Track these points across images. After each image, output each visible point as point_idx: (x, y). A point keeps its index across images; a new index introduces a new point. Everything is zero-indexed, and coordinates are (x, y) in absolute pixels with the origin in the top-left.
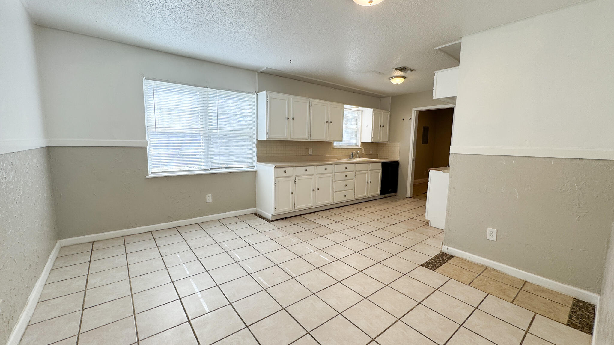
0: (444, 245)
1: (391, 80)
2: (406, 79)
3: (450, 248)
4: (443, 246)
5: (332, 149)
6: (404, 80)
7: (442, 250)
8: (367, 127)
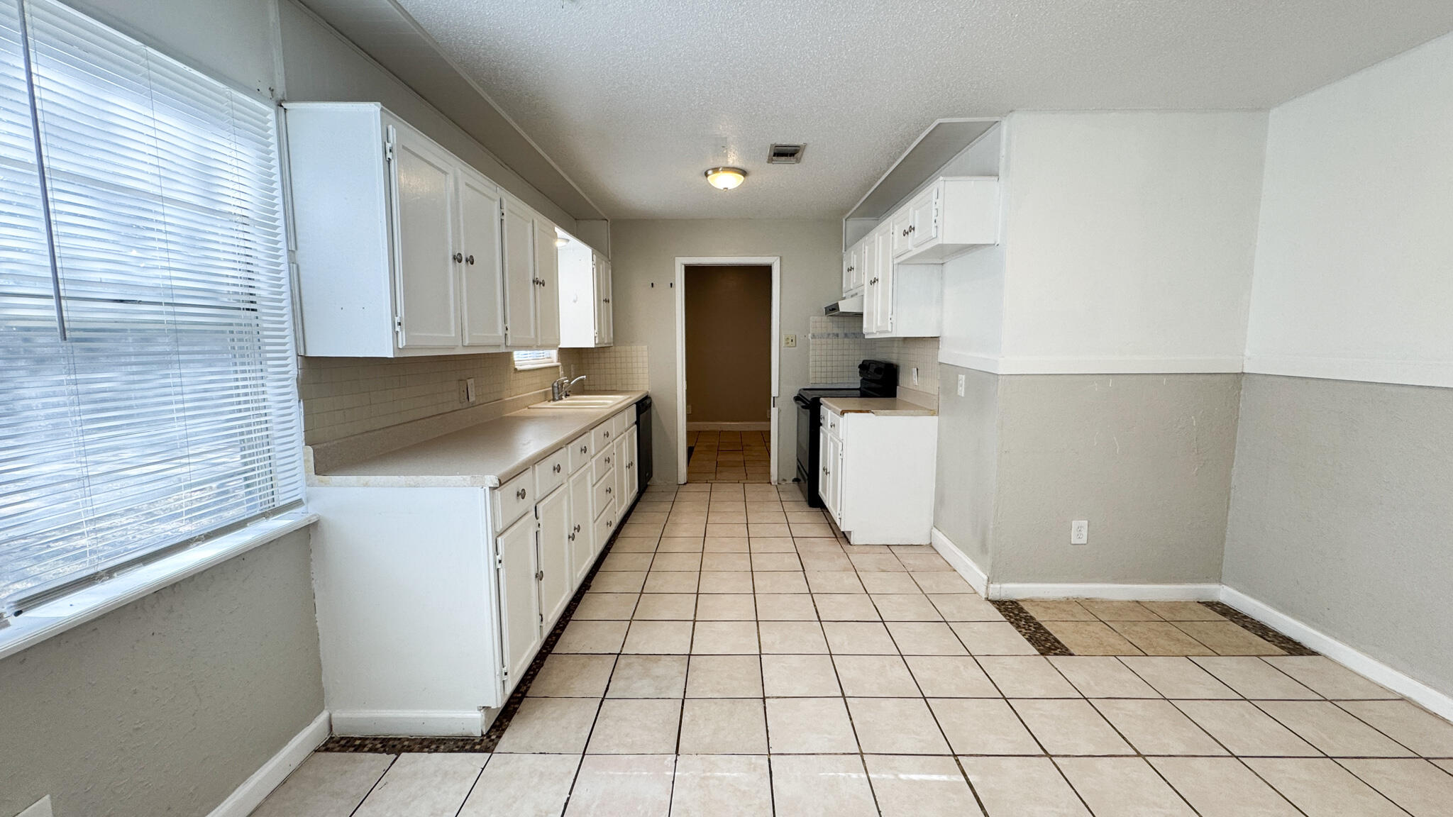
0: (992, 583)
1: (709, 177)
2: (749, 178)
3: (1005, 586)
4: (991, 586)
5: (513, 376)
6: (742, 178)
7: (990, 595)
8: (575, 301)
